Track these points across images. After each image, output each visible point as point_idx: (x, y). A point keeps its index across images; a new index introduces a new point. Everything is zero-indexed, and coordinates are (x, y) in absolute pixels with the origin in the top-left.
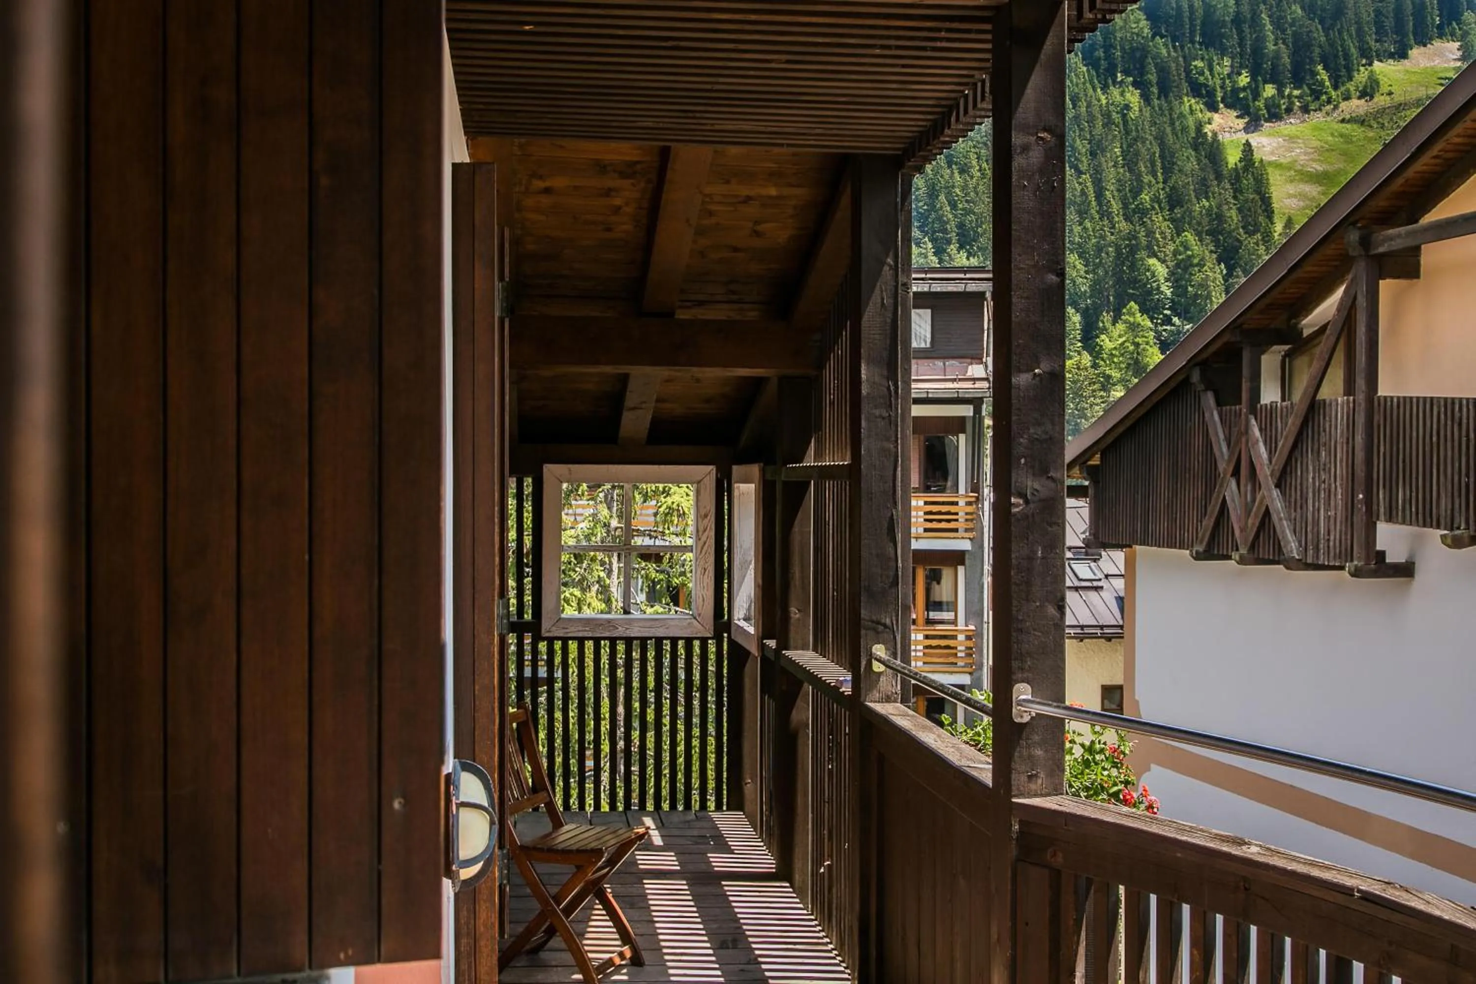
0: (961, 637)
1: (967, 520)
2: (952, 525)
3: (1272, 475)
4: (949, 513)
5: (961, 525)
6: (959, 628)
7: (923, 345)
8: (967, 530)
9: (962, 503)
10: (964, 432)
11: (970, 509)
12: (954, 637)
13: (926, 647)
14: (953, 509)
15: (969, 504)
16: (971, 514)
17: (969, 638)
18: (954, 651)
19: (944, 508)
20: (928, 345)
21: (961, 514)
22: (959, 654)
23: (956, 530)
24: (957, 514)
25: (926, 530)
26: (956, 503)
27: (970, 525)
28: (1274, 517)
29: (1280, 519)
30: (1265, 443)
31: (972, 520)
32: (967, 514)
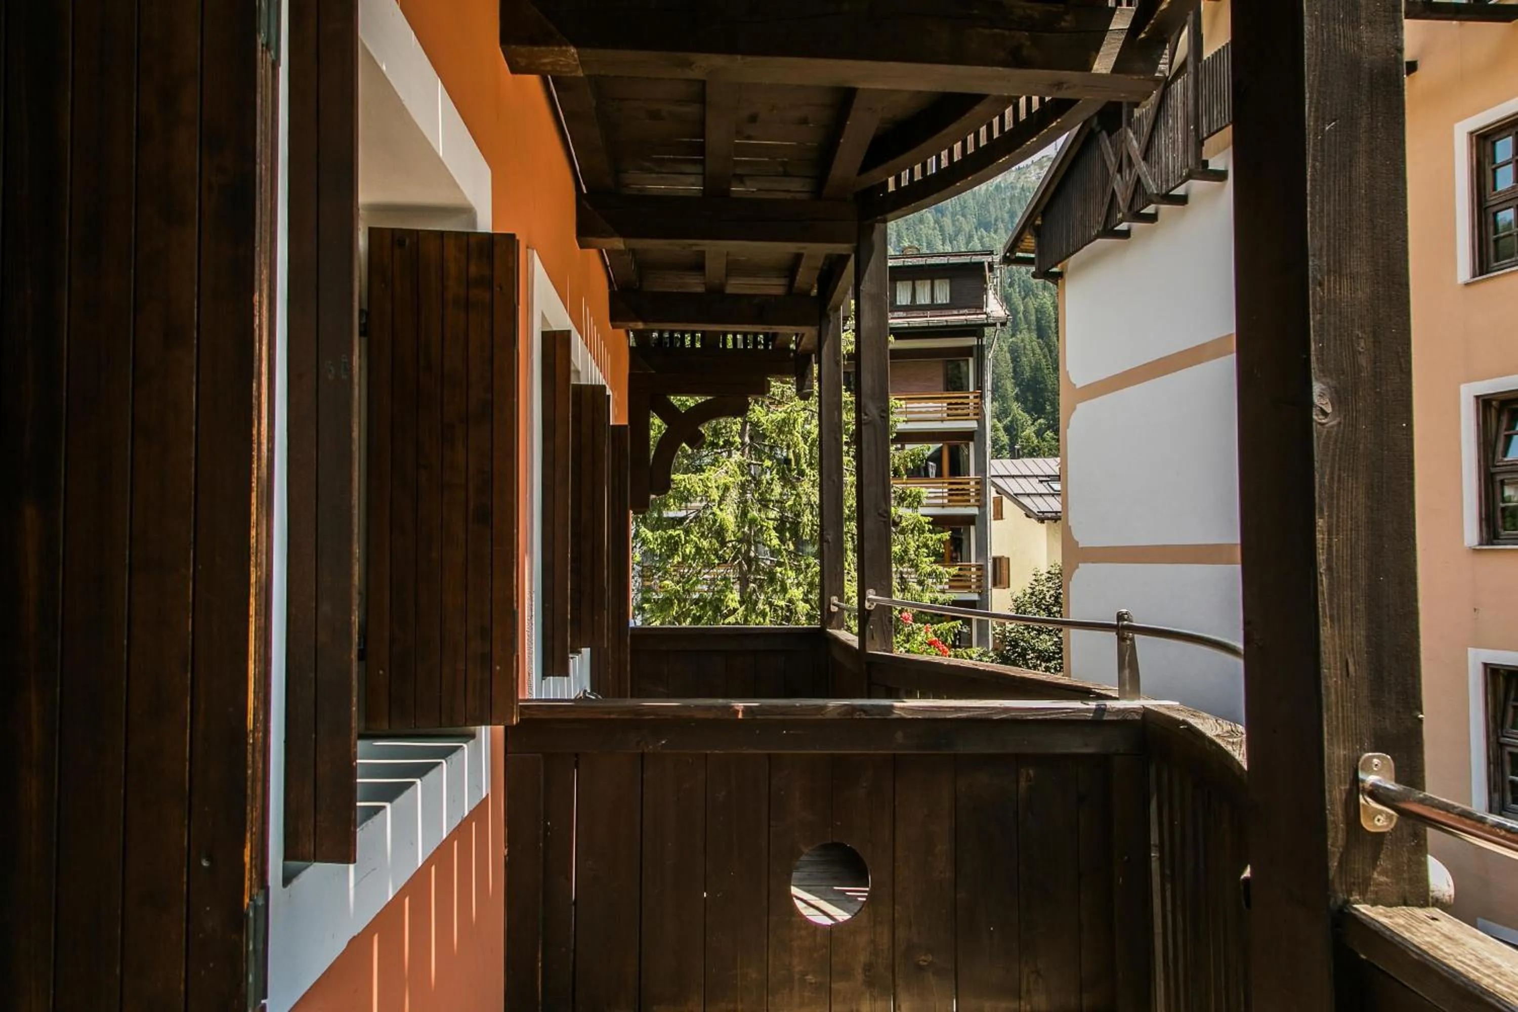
0: (972, 483)
1: (975, 408)
2: (965, 412)
3: (1140, 154)
4: (962, 404)
5: (971, 411)
6: (971, 477)
7: (945, 302)
8: (975, 414)
9: (971, 397)
10: (972, 356)
11: (977, 400)
12: (968, 483)
13: (950, 490)
14: (965, 401)
15: (976, 397)
16: (977, 404)
17: (977, 483)
18: (967, 492)
19: (960, 401)
20: (948, 301)
21: (971, 404)
22: (971, 494)
23: (968, 415)
24: (968, 404)
25: (948, 415)
26: (968, 397)
27: (977, 411)
28: (1143, 178)
29: (1146, 176)
30: (1137, 140)
31: (978, 408)
32: (975, 404)
